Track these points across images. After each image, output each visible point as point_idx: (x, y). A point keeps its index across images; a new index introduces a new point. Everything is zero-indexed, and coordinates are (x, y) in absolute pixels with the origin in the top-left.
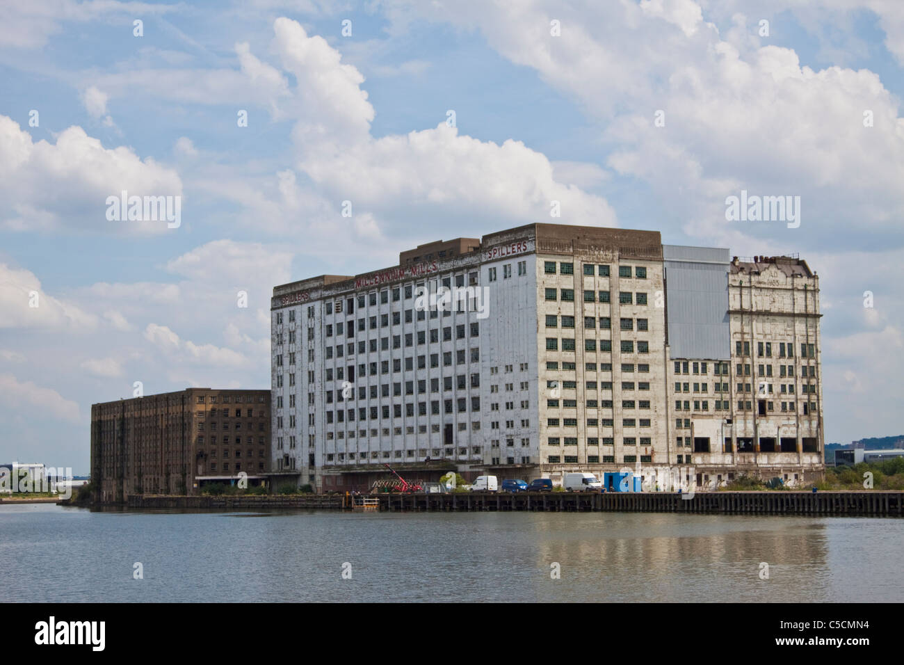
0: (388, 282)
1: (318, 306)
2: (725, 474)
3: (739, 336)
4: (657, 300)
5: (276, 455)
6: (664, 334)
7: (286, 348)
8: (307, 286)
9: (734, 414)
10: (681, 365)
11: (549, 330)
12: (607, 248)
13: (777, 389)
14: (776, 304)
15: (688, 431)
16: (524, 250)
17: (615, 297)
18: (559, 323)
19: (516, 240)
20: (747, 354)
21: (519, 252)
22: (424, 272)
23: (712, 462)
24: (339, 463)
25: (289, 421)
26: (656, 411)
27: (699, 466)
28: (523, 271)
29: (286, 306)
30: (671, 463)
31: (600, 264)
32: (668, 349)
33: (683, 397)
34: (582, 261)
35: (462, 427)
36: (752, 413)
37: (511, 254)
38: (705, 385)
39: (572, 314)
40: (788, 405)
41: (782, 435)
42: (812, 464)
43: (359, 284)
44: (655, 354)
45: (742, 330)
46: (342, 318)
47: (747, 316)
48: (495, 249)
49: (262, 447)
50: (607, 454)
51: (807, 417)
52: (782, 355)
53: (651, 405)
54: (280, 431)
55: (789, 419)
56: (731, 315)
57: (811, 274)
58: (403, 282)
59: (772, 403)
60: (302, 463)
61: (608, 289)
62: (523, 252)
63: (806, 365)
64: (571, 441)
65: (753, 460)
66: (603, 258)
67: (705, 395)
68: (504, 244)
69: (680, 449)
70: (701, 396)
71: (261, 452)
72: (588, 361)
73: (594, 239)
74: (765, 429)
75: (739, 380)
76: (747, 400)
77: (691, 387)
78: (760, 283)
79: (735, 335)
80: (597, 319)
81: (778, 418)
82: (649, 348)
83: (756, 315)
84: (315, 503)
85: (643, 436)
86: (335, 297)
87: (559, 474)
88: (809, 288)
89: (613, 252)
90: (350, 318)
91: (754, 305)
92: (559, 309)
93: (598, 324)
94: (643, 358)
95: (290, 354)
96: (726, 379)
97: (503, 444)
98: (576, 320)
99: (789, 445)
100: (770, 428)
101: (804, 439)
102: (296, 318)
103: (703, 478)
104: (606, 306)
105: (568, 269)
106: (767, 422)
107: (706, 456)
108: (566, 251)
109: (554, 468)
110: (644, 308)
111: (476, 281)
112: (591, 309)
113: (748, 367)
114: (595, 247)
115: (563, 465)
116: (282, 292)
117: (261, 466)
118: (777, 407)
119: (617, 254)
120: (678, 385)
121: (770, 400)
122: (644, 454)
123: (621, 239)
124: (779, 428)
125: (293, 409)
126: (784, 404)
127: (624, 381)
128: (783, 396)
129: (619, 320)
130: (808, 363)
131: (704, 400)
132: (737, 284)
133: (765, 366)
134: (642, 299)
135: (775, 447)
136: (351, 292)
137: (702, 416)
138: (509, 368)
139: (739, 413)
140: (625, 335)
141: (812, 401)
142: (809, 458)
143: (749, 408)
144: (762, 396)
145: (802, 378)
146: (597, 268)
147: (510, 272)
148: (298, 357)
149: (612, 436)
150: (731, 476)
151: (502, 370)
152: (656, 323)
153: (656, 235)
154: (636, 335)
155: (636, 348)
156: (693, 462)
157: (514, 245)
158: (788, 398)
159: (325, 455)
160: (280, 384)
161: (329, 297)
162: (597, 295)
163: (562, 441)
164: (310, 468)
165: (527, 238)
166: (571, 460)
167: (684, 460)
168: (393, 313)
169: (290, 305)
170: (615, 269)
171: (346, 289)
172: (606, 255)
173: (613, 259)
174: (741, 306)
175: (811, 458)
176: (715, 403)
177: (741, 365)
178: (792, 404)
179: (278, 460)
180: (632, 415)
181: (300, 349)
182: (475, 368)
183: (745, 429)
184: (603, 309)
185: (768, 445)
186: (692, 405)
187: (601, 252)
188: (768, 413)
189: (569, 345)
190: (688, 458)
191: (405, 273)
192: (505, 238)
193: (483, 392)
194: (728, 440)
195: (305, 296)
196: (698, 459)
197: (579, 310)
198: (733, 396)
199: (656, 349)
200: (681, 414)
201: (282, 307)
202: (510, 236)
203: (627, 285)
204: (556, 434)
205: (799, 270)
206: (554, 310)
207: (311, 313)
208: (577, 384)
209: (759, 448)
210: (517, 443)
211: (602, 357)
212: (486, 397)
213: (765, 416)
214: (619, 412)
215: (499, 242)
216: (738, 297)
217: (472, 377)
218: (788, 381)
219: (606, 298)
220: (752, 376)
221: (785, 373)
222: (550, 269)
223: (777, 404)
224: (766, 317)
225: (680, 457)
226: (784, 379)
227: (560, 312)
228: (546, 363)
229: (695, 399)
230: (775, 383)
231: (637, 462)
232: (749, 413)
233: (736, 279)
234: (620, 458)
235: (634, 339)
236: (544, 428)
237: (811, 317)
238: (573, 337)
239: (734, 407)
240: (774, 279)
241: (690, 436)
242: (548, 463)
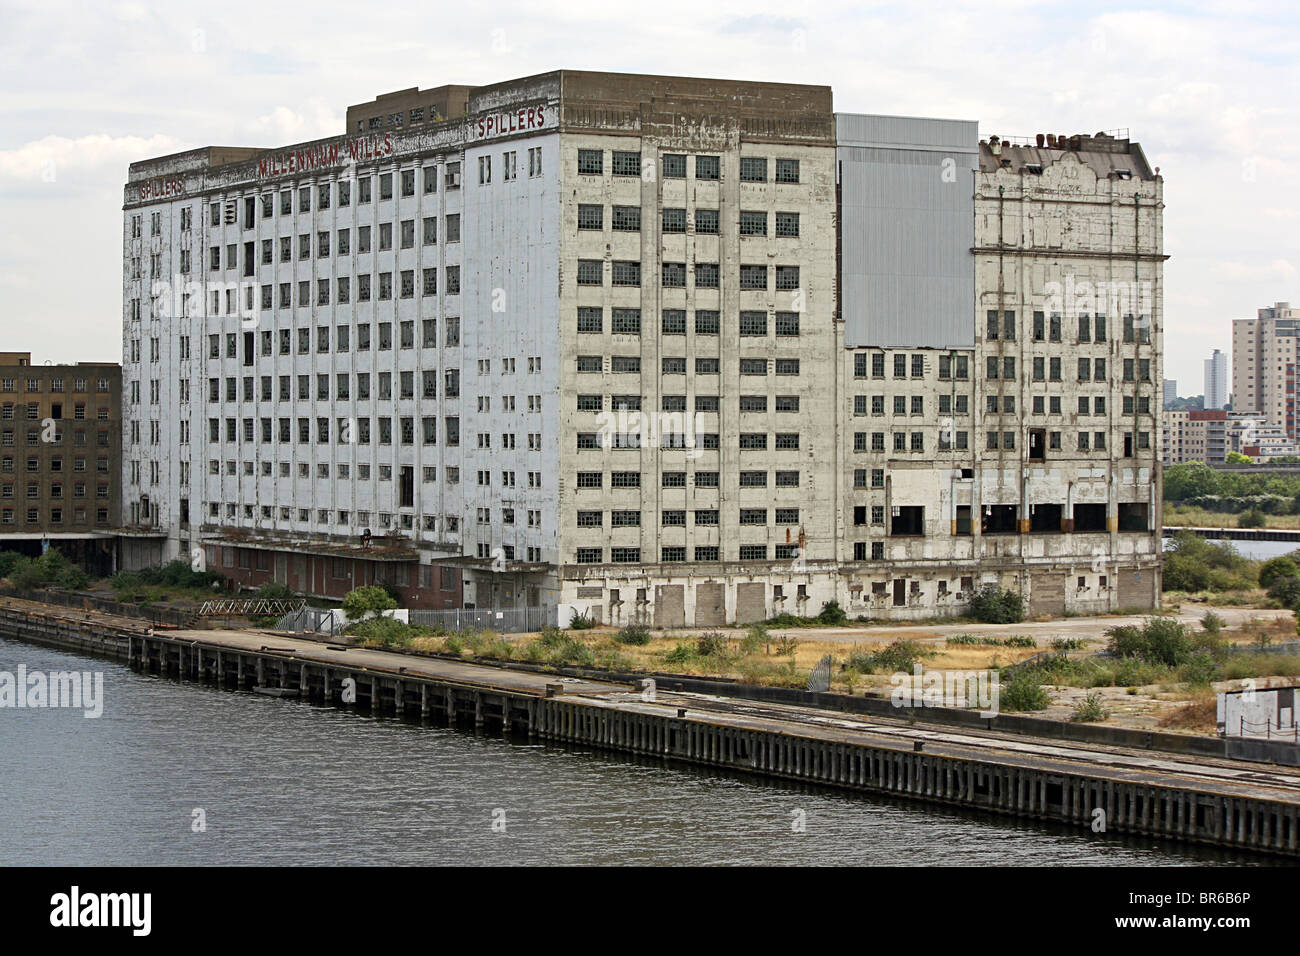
0: (311, 168)
1: (197, 206)
2: (953, 579)
3: (993, 299)
4: (816, 224)
5: (130, 495)
6: (833, 297)
7: (145, 288)
8: (183, 166)
9: (978, 458)
10: (868, 363)
11: (585, 290)
12: (716, 122)
13: (1069, 405)
14: (1074, 234)
15: (880, 494)
16: (540, 124)
17: (731, 223)
18: (608, 278)
19: (527, 103)
20: (1010, 336)
21: (532, 129)
22: (370, 155)
23: (928, 555)
24: (228, 522)
25: (150, 432)
26: (811, 455)
27: (898, 565)
28: (536, 168)
29: (146, 204)
30: (840, 559)
31: (700, 153)
32: (840, 327)
33: (870, 424)
34: (660, 148)
35: (430, 474)
36: (1016, 455)
37: (517, 131)
38: (918, 401)
39: (636, 258)
40: (1092, 439)
41: (1077, 498)
42: (1135, 555)
43: (263, 170)
44: (812, 338)
45: (1001, 287)
46: (234, 235)
47: (1012, 259)
48: (490, 119)
49: (104, 478)
50: (703, 544)
51: (1128, 461)
52: (1083, 337)
53: (803, 441)
54: (136, 447)
55: (1092, 467)
56: (978, 258)
57: (1150, 173)
58: (336, 172)
59: (1059, 433)
60: (169, 516)
61: (715, 206)
62: (538, 128)
63: (1132, 357)
64: (628, 518)
65: (1014, 550)
66: (704, 142)
67: (917, 420)
68: (505, 109)
69: (861, 528)
70: (909, 423)
71: (102, 487)
72: (668, 355)
73: (686, 102)
74: (1042, 487)
75: (992, 389)
76: (1005, 430)
77: (889, 406)
78: (1041, 191)
79: (984, 298)
80: (690, 268)
81: (1069, 464)
82: (801, 327)
83: (1030, 256)
85: (782, 505)
86: (225, 191)
87: (599, 584)
88: (1142, 201)
89: (726, 130)
90: (249, 236)
91: (1027, 236)
92: (608, 247)
93: (691, 278)
94: (787, 347)
96: (962, 388)
97: (497, 517)
98: (643, 270)
99: (1090, 518)
100: (1052, 485)
101: (1121, 506)
102: (162, 229)
103: (908, 589)
104: (712, 240)
105: (628, 166)
106: (1047, 473)
107: (916, 544)
108: (626, 127)
109: (588, 574)
110: (791, 243)
111: (456, 182)
112: (678, 248)
113: (1010, 362)
114: (689, 119)
115: (607, 567)
116: (143, 175)
117: (102, 513)
118: (1070, 443)
119: (735, 132)
120: (860, 401)
121: (1055, 430)
122: (783, 542)
123: (747, 103)
124: (1071, 484)
125: (155, 407)
126: (1083, 437)
127: (744, 393)
128: (1082, 420)
129: (738, 268)
130: (1137, 354)
131: (916, 430)
132: (995, 194)
133: (1047, 361)
134: (789, 226)
135: (1063, 524)
136: (251, 186)
137: (909, 464)
138: (510, 365)
139: (989, 455)
140: (750, 300)
141: (1142, 430)
142: (1131, 544)
143: (1010, 445)
144: (1039, 421)
145: (1124, 382)
146: (691, 161)
147: (515, 167)
149: (715, 507)
150: (967, 583)
151: (497, 366)
152: (818, 271)
153: (826, 91)
154: (771, 300)
155: (771, 327)
156: (886, 556)
157: (522, 113)
158: (1092, 423)
159: (205, 503)
160: (136, 357)
161: (216, 192)
162: (691, 219)
163: (607, 518)
164: (181, 528)
165: (545, 100)
166: (627, 556)
167: (869, 553)
168: (319, 233)
169: (153, 203)
170: (730, 163)
171: (242, 178)
172: (712, 136)
173: (727, 144)
174: (1001, 239)
175: (1135, 543)
176: (937, 436)
177: (996, 358)
178: (1100, 436)
179: (133, 504)
180: (760, 463)
182: (452, 358)
183: (1000, 488)
184: (704, 247)
185: (1047, 519)
186: (889, 441)
187: (703, 129)
188: (1049, 455)
189: (628, 322)
190: (878, 547)
191: (340, 154)
192: (508, 98)
193: (463, 406)
194: (964, 511)
195: (177, 187)
196: (898, 551)
197: (650, 249)
198: (978, 422)
199: (816, 328)
200: (866, 460)
201: (140, 205)
202: (515, 93)
203: (756, 197)
204: (595, 503)
205: (1124, 163)
206: (597, 250)
207: (186, 220)
208: (643, 402)
209: (1026, 526)
210: (521, 518)
211: (692, 345)
213: (1044, 461)
214: (732, 458)
215: (497, 104)
216: (994, 220)
217: (447, 376)
218: (1093, 391)
219: (709, 223)
220: (1019, 381)
221: (1088, 374)
222: (589, 165)
223: (1070, 437)
224: (1052, 261)
225: (860, 549)
226: (1085, 386)
227: (609, 254)
228: (575, 357)
229: (896, 430)
230: (1066, 394)
231: (768, 559)
232: (1010, 455)
233: (991, 183)
234: (730, 551)
235: (767, 309)
236: (569, 492)
237: (1146, 260)
238: (635, 304)
239: (979, 443)
240: (1071, 182)
241: (882, 503)
242: (576, 563)
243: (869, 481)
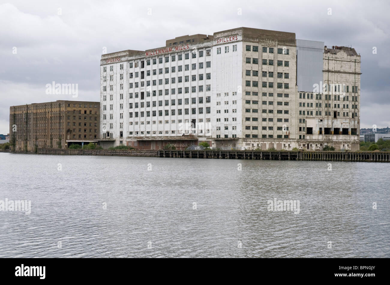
0: (163, 53)
1: (125, 64)
2: (319, 144)
3: (327, 82)
4: (292, 63)
5: (103, 131)
6: (295, 80)
7: (108, 83)
8: (119, 55)
9: (324, 117)
10: (302, 95)
11: (247, 77)
12: (273, 40)
13: (341, 106)
14: (343, 68)
15: (304, 124)
16: (236, 40)
17: (276, 63)
18: (252, 74)
19: (232, 35)
21: (234, 41)
22: (182, 49)
23: (314, 138)
24: (136, 136)
25: (110, 117)
26: (291, 115)
27: (308, 140)
28: (235, 49)
29: (108, 64)
30: (297, 139)
31: (270, 47)
32: (297, 87)
33: (302, 109)
34: (262, 45)
35: (201, 121)
36: (331, 117)
37: (229, 41)
38: (312, 104)
39: (257, 70)
40: (346, 114)
41: (343, 127)
42: (354, 140)
43: (147, 54)
44: (291, 89)
45: (328, 79)
46: (139, 70)
47: (330, 73)
48: (221, 39)
49: (96, 128)
50: (270, 134)
51: (353, 119)
53: (289, 112)
54: (105, 120)
55: (346, 120)
56: (324, 72)
57: (357, 55)
58: (171, 54)
59: (339, 112)
60: (116, 136)
61: (273, 59)
62: (235, 40)
63: (354, 96)
64: (255, 128)
65: (330, 138)
66: (271, 45)
67: (312, 108)
68: (225, 37)
69: (301, 132)
70: (310, 109)
71: (95, 130)
72: (263, 92)
73: (267, 35)
74: (336, 124)
75: (326, 102)
76: (329, 111)
77: (306, 105)
78: (336, 58)
79: (325, 82)
80: (268, 73)
81: (341, 119)
82: (289, 87)
83: (334, 72)
84: (141, 154)
85: (285, 126)
86: (135, 60)
87: (250, 142)
88: (356, 61)
89: (275, 42)
90: (142, 70)
91: (334, 68)
92: (252, 67)
93: (268, 75)
94: (287, 91)
95: (111, 86)
96: (321, 101)
97: (223, 128)
98: (258, 73)
99: (345, 132)
100: (339, 124)
101: (352, 129)
102: (114, 70)
103: (310, 146)
104: (272, 67)
105: (256, 49)
106: (337, 121)
107: (311, 136)
108: (255, 41)
109: (248, 140)
110: (287, 68)
111: (210, 54)
112: (265, 68)
113: (330, 96)
114: (268, 39)
115: (251, 139)
116: (106, 57)
117: (95, 136)
118: (341, 115)
119: (277, 43)
120: (300, 103)
122: (286, 134)
123: (279, 36)
124: (342, 124)
125: (112, 111)
126: (344, 113)
127: (278, 101)
128: (344, 109)
129: (277, 73)
130: (355, 95)
131: (311, 111)
132: (328, 59)
133: (337, 96)
134: (287, 64)
135: (340, 133)
136: (143, 58)
137: (310, 118)
138: (227, 94)
139: (326, 117)
140: (279, 80)
141: (356, 112)
142: (353, 137)
143: (330, 115)
144: (335, 110)
146: (268, 49)
147: (228, 50)
148: (114, 87)
149: (272, 126)
150: (321, 145)
151: (223, 95)
152: (292, 75)
153: (293, 35)
154: (283, 80)
155: (283, 87)
156: (306, 138)
157: (231, 37)
158: (346, 110)
159: (128, 132)
160: (105, 100)
161: (132, 60)
162: (268, 62)
163: (251, 128)
164: (120, 138)
165: (238, 34)
166: (255, 136)
167: (302, 137)
168: (165, 68)
169: (111, 64)
170: (276, 50)
171: (140, 57)
172: (272, 43)
173: (275, 45)
174: (328, 68)
175: (354, 137)
176: (315, 112)
177: (327, 95)
178: (347, 113)
179: (104, 134)
180: (281, 117)
181: (115, 84)
182: (208, 94)
183: (328, 124)
184: (270, 68)
185: (337, 131)
186: (306, 113)
187: (270, 42)
188: (337, 117)
189: (255, 84)
190: (304, 136)
191: (172, 50)
192: (226, 34)
193: (212, 105)
194: (321, 129)
195: (119, 59)
196: (308, 137)
197: (260, 68)
198: (324, 109)
199: (292, 87)
200: (302, 117)
201: (106, 64)
202: (228, 33)
203: (281, 57)
204: (249, 124)
205: (351, 53)
206: (249, 68)
207: (122, 67)
208: (258, 102)
209: (333, 133)
210: (230, 128)
211: (267, 90)
212: (214, 107)
213: (336, 118)
214: (276, 115)
215: (223, 36)
216: (327, 64)
217: (207, 98)
218: (346, 103)
219: (271, 63)
220: (332, 100)
221: (345, 99)
222: (248, 49)
223: (341, 113)
224: (338, 74)
225: (300, 136)
226: (345, 102)
227: (252, 69)
228: (245, 92)
229: (307, 110)
230: (341, 104)
231: (283, 138)
232: (330, 117)
233: (327, 56)
234: (275, 136)
235: (283, 82)
236: (244, 122)
237: (357, 74)
238: (257, 80)
239: (323, 114)
240: (342, 56)
241: (305, 127)
242: (245, 138)
243: (302, 121)
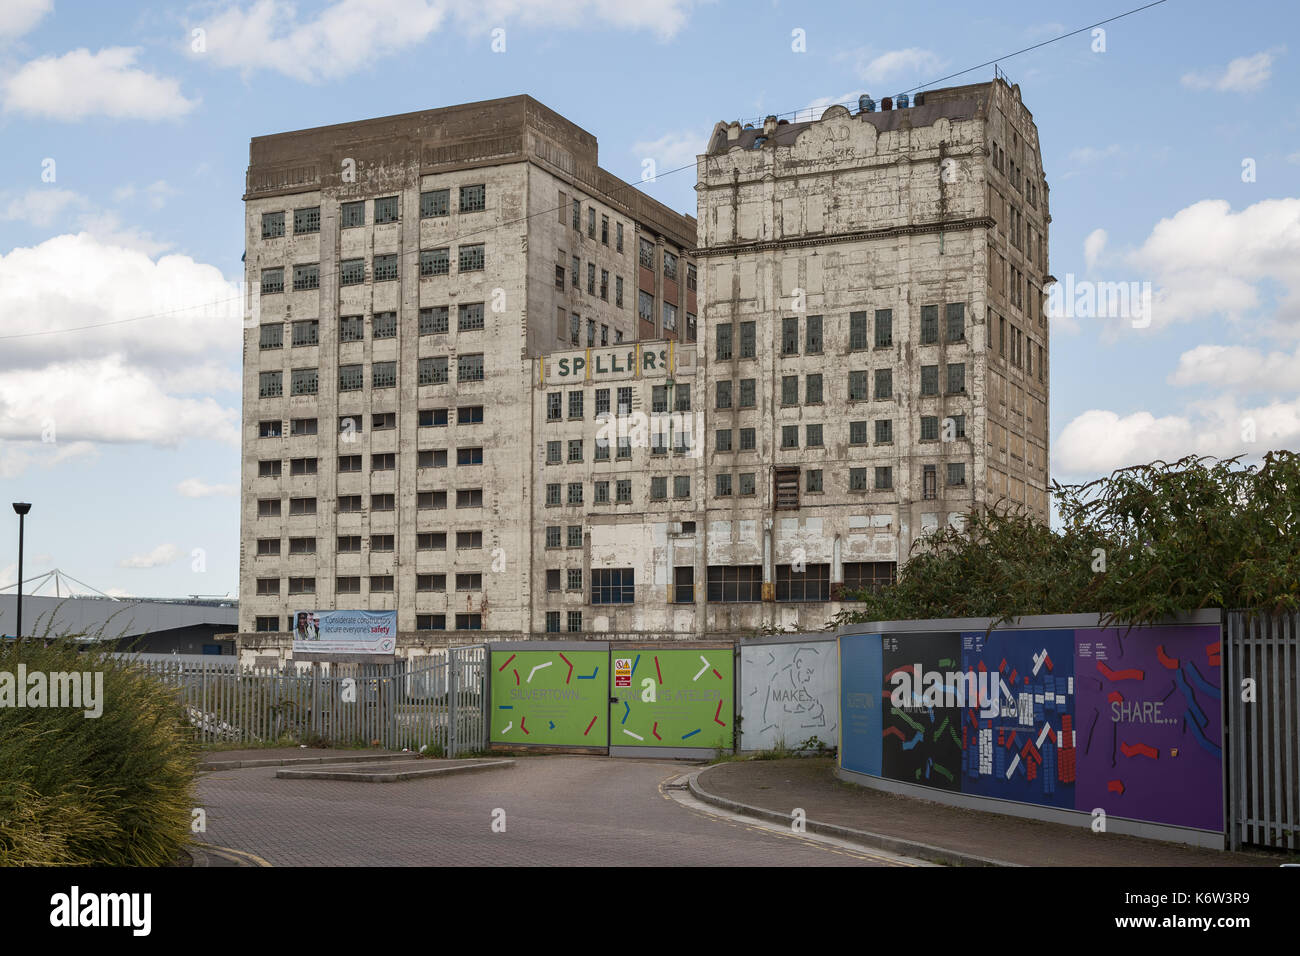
3: (724, 309)
4: (505, 252)
6: (522, 332)
9: (703, 508)
11: (267, 354)
12: (395, 160)
14: (844, 213)
15: (578, 554)
18: (288, 339)
20: (749, 353)
23: (639, 627)
26: (496, 512)
27: (600, 638)
31: (377, 196)
32: (527, 364)
33: (566, 473)
34: (336, 198)
36: (756, 503)
39: (315, 316)
40: (871, 476)
41: (850, 555)
44: (499, 380)
45: (735, 292)
47: (750, 257)
51: (932, 503)
52: (857, 343)
53: (486, 496)
55: (871, 513)
56: (701, 262)
59: (820, 471)
61: (394, 249)
63: (935, 362)
64: (303, 585)
65: (754, 622)
66: (383, 184)
67: (625, 466)
69: (557, 595)
70: (612, 469)
72: (343, 413)
73: (366, 145)
74: (794, 542)
75: (723, 422)
76: (742, 471)
77: (589, 450)
78: (792, 164)
79: (711, 311)
80: (367, 319)
81: (837, 511)
82: (485, 370)
83: (778, 249)
85: (463, 570)
88: (951, 151)
89: (405, 166)
92: (289, 308)
93: (368, 330)
100: (810, 539)
105: (308, 222)
106: (802, 523)
107: (621, 613)
108: (308, 183)
110: (477, 277)
112: (358, 299)
114: (368, 161)
115: (284, 636)
118: (836, 485)
121: (815, 467)
122: (463, 610)
123: (431, 133)
124: (838, 536)
126: (859, 474)
128: (854, 451)
129: (416, 313)
130: (943, 358)
131: (621, 477)
133: (802, 379)
134: (473, 260)
135: (831, 589)
137: (614, 519)
139: (718, 504)
140: (429, 346)
143: (749, 491)
144: (790, 458)
145: (921, 398)
146: (370, 206)
154: (453, 342)
155: (453, 373)
156: (585, 627)
158: (873, 455)
162: (368, 267)
163: (284, 586)
167: (564, 623)
172: (389, 175)
173: (407, 181)
174: (735, 234)
176: (649, 483)
177: (730, 382)
178: (884, 471)
180: (442, 523)
183: (734, 544)
184: (382, 295)
186: (589, 492)
187: (381, 170)
188: (805, 500)
190: (575, 617)
194: (683, 575)
197: (328, 305)
199: (502, 368)
200: (560, 515)
203: (438, 233)
204: (274, 571)
206: (278, 313)
209: (770, 591)
213: (797, 508)
214: (408, 519)
216: (725, 212)
218: (874, 412)
219: (386, 269)
221: (866, 391)
223: (837, 475)
224: (809, 251)
225: (553, 618)
226: (860, 407)
227: (289, 316)
228: (257, 423)
229: (596, 478)
230: (830, 420)
231: (447, 629)
232: (748, 502)
233: (722, 166)
235: (446, 353)
236: (249, 559)
237: (958, 229)
238: (313, 363)
239: (702, 490)
240: (838, 145)
241: (580, 565)
242: (254, 632)
243: (564, 540)
